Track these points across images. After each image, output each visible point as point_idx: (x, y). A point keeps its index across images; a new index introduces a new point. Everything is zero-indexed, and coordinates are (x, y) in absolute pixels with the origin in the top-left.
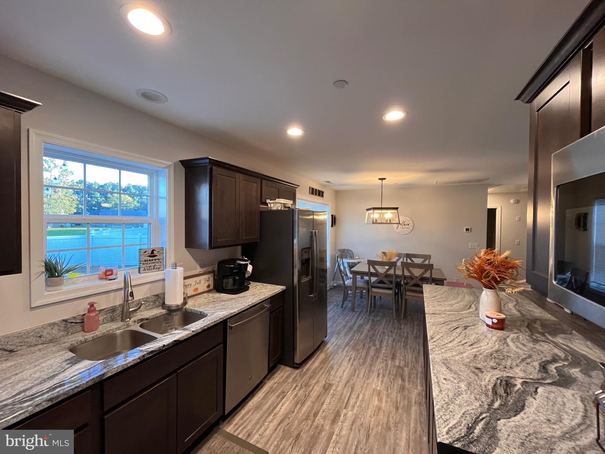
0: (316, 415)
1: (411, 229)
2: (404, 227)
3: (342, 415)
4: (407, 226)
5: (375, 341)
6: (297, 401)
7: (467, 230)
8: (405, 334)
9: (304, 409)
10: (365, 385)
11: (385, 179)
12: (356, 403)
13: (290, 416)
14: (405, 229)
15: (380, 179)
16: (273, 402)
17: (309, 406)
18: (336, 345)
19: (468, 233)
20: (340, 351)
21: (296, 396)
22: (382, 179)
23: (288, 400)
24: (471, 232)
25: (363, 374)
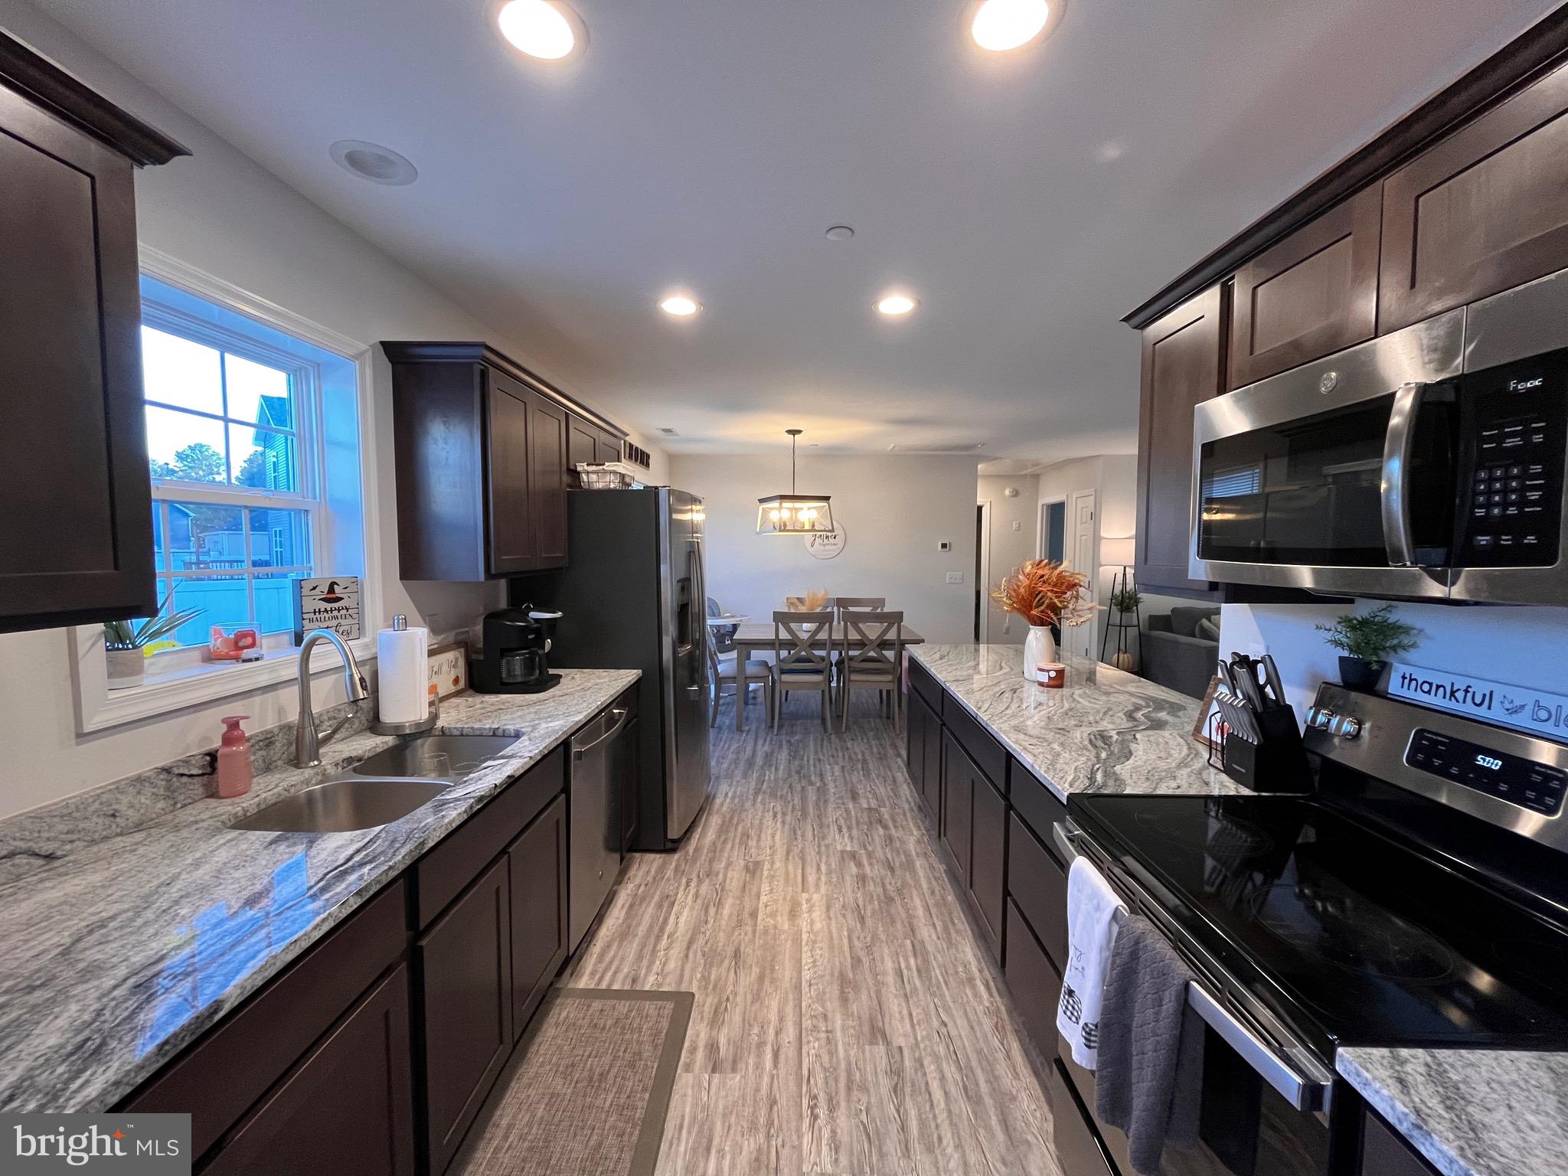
0: (754, 915)
1: (841, 545)
2: (826, 541)
3: (804, 902)
4: (832, 541)
5: (810, 776)
6: (703, 904)
7: (944, 546)
8: (860, 756)
9: (726, 911)
10: (823, 849)
11: (799, 432)
12: (820, 878)
13: (703, 930)
14: (828, 547)
15: (789, 432)
16: (654, 919)
17: (733, 905)
18: (733, 798)
19: (945, 554)
20: (748, 805)
21: (697, 895)
22: (794, 432)
23: (684, 907)
24: (950, 549)
25: (811, 833)
